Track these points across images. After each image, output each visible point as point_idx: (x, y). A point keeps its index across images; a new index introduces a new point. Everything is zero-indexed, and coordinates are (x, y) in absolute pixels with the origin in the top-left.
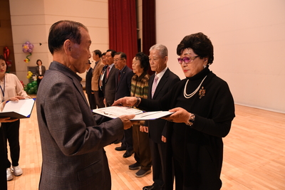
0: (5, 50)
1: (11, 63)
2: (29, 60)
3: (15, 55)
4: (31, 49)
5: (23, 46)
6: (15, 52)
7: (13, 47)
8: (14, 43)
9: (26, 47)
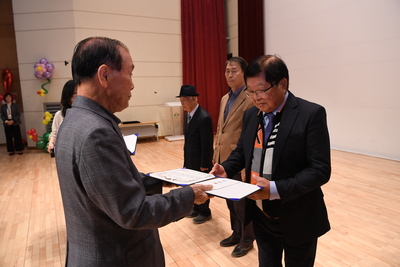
0: (4, 75)
2: (46, 92)
3: (22, 83)
4: (50, 72)
5: (35, 67)
6: (21, 78)
7: (17, 69)
8: (19, 61)
9: (39, 68)
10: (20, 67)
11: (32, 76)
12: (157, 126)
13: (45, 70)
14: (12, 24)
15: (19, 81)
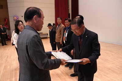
0: (5, 20)
1: (8, 26)
3: (10, 22)
4: (18, 19)
5: (14, 17)
6: (10, 21)
7: (9, 18)
8: (9, 16)
9: (15, 18)
10: (9, 17)
11: (13, 20)
12: (48, 34)
13: (16, 18)
14: (7, 5)
15: (9, 21)
